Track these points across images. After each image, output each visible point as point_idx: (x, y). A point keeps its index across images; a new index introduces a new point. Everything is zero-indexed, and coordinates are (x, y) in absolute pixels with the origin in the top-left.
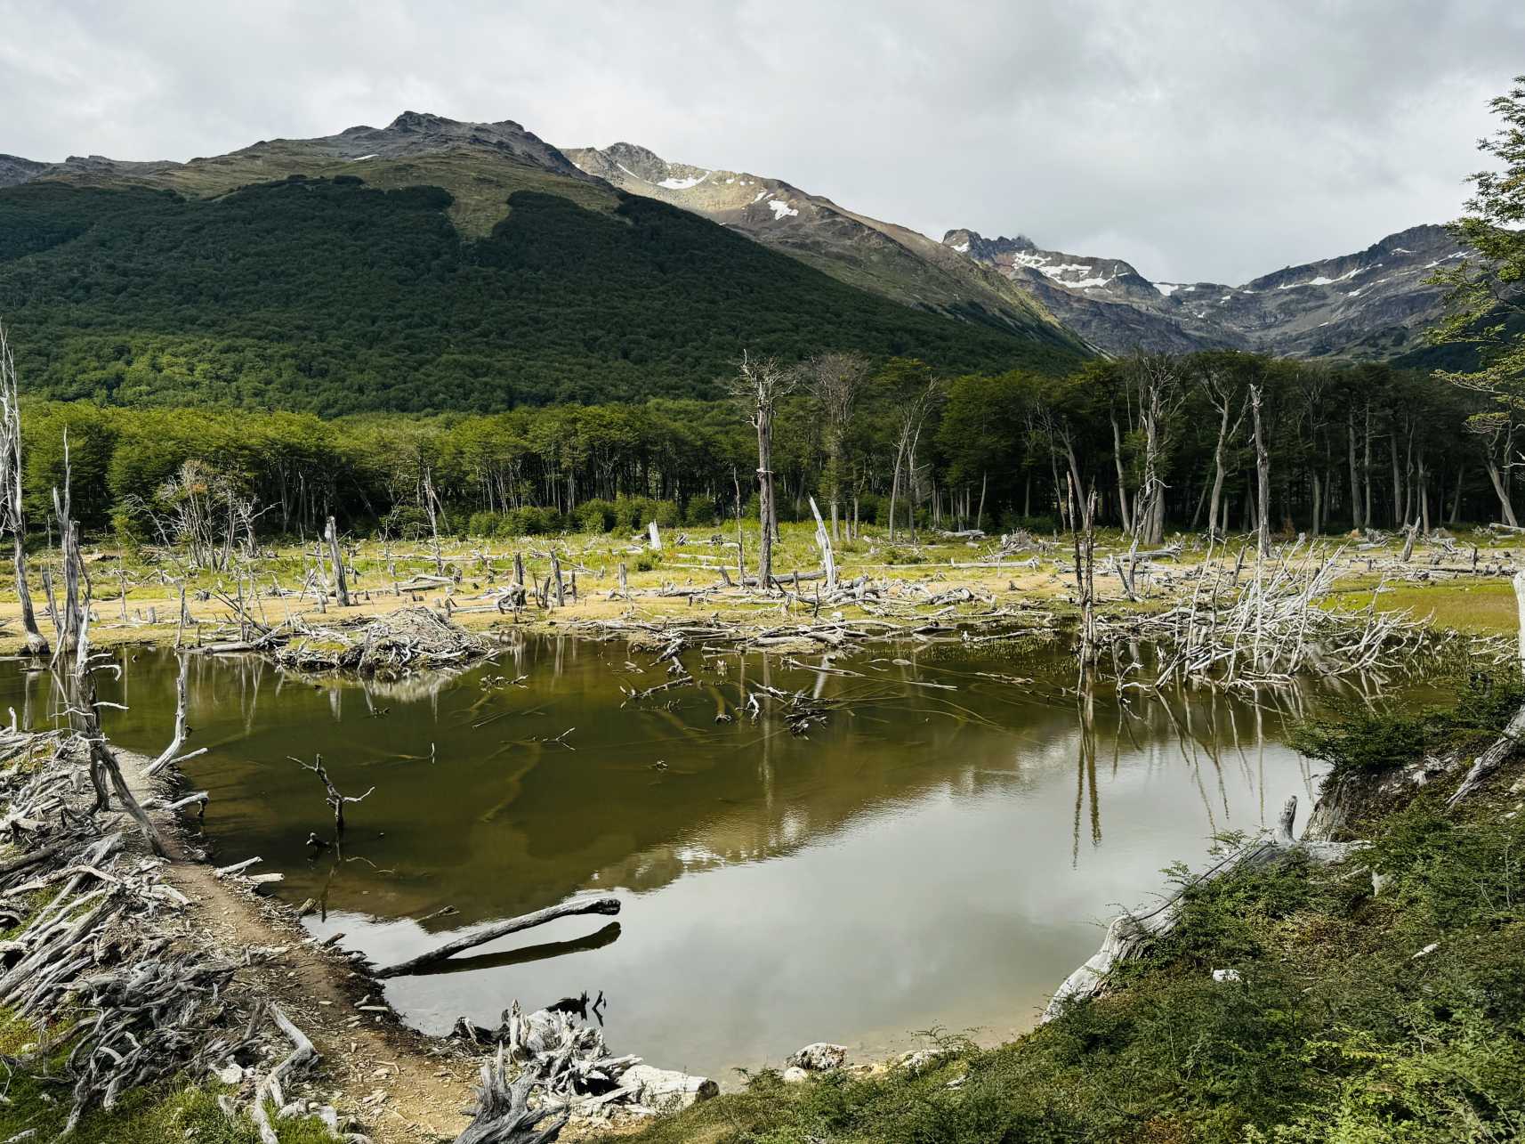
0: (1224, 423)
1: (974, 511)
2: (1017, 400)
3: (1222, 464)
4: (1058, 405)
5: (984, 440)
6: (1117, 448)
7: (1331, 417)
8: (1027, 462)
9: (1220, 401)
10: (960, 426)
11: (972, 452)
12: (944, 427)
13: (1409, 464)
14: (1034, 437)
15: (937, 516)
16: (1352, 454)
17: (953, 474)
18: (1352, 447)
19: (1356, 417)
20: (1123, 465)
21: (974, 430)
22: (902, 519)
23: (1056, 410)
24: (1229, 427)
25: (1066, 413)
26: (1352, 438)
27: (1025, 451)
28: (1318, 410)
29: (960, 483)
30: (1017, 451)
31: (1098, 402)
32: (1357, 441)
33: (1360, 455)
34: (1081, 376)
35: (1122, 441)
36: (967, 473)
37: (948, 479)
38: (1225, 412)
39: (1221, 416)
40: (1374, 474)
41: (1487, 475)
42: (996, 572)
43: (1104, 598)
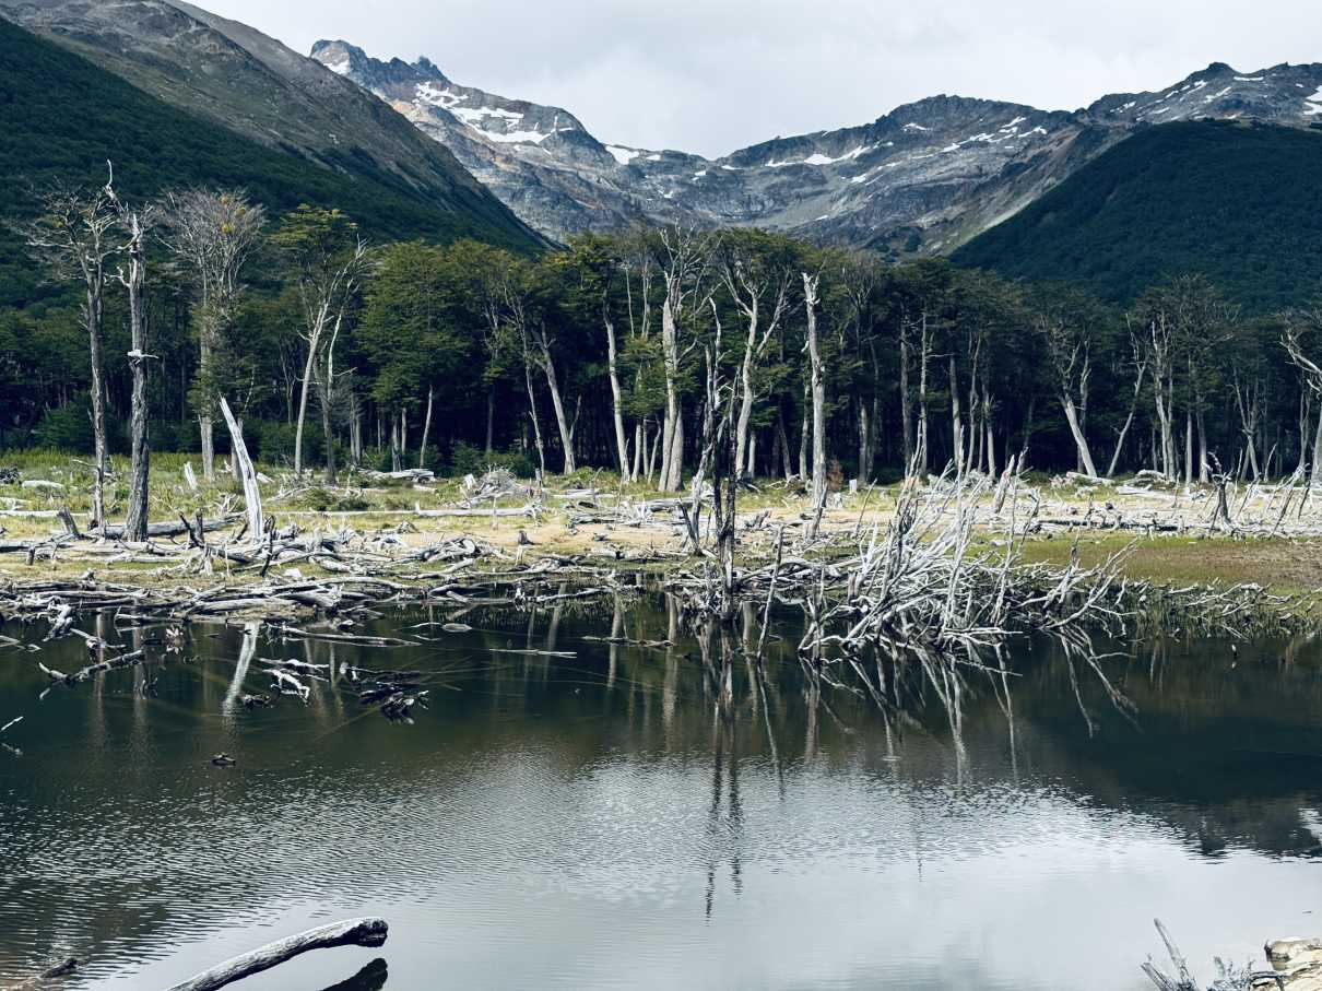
0: (752, 329)
1: (413, 442)
2: (475, 283)
3: (750, 385)
4: (531, 295)
5: (432, 338)
6: (612, 357)
7: (880, 328)
8: (491, 372)
9: (747, 299)
10: (393, 317)
11: (410, 355)
12: (369, 317)
13: (973, 393)
14: (501, 337)
15: (355, 448)
16: (904, 378)
17: (384, 386)
18: (904, 369)
19: (908, 330)
20: (621, 383)
21: (413, 322)
22: (314, 457)
23: (530, 300)
24: (759, 337)
25: (545, 311)
26: (904, 357)
27: (488, 357)
28: (865, 316)
29: (396, 399)
30: (479, 357)
31: (587, 292)
32: (911, 360)
33: (914, 380)
34: (564, 255)
35: (619, 349)
36: (405, 386)
37: (375, 394)
38: (753, 315)
39: (747, 322)
40: (930, 405)
41: (1062, 410)
42: (486, 521)
43: (661, 552)
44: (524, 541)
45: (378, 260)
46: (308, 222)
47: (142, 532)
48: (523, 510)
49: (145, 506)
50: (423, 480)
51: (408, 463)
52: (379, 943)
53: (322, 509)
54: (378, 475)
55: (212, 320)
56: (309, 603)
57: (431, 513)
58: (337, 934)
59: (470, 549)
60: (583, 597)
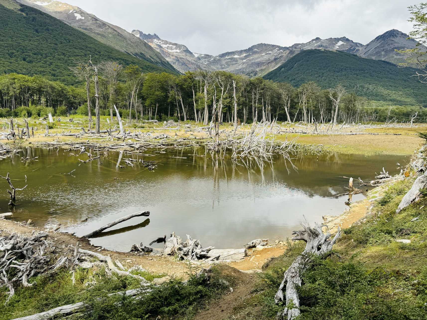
0: (222, 92)
1: (153, 114)
2: (166, 81)
3: (222, 103)
4: (177, 84)
5: (157, 93)
6: (194, 97)
7: (248, 92)
8: (169, 100)
9: (221, 85)
10: (149, 88)
11: (152, 96)
12: (144, 88)
13: (267, 105)
14: (172, 93)
15: (142, 115)
16: (253, 102)
17: (147, 103)
18: (253, 100)
19: (254, 92)
20: (196, 103)
21: (153, 89)
22: (134, 117)
23: (177, 85)
24: (224, 93)
25: (180, 87)
26: (253, 98)
27: (169, 97)
28: (245, 89)
29: (150, 105)
30: (167, 97)
31: (189, 84)
32: (254, 98)
33: (255, 103)
34: (184, 76)
35: (195, 96)
36: (152, 103)
37: (146, 104)
38: (223, 89)
39: (221, 91)
40: (258, 108)
41: (284, 109)
42: (169, 131)
43: (204, 137)
44: (176, 135)
45: (146, 76)
46: (131, 68)
47: (99, 132)
48: (176, 128)
49: (99, 127)
50: (155, 122)
51: (153, 119)
52: (148, 215)
53: (135, 128)
54: (147, 121)
55: (112, 88)
56: (133, 147)
57: (157, 129)
58: (140, 214)
59: (165, 136)
60: (188, 146)
